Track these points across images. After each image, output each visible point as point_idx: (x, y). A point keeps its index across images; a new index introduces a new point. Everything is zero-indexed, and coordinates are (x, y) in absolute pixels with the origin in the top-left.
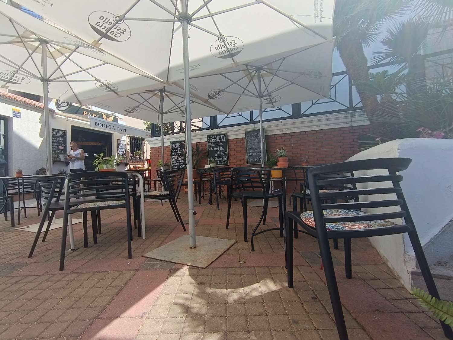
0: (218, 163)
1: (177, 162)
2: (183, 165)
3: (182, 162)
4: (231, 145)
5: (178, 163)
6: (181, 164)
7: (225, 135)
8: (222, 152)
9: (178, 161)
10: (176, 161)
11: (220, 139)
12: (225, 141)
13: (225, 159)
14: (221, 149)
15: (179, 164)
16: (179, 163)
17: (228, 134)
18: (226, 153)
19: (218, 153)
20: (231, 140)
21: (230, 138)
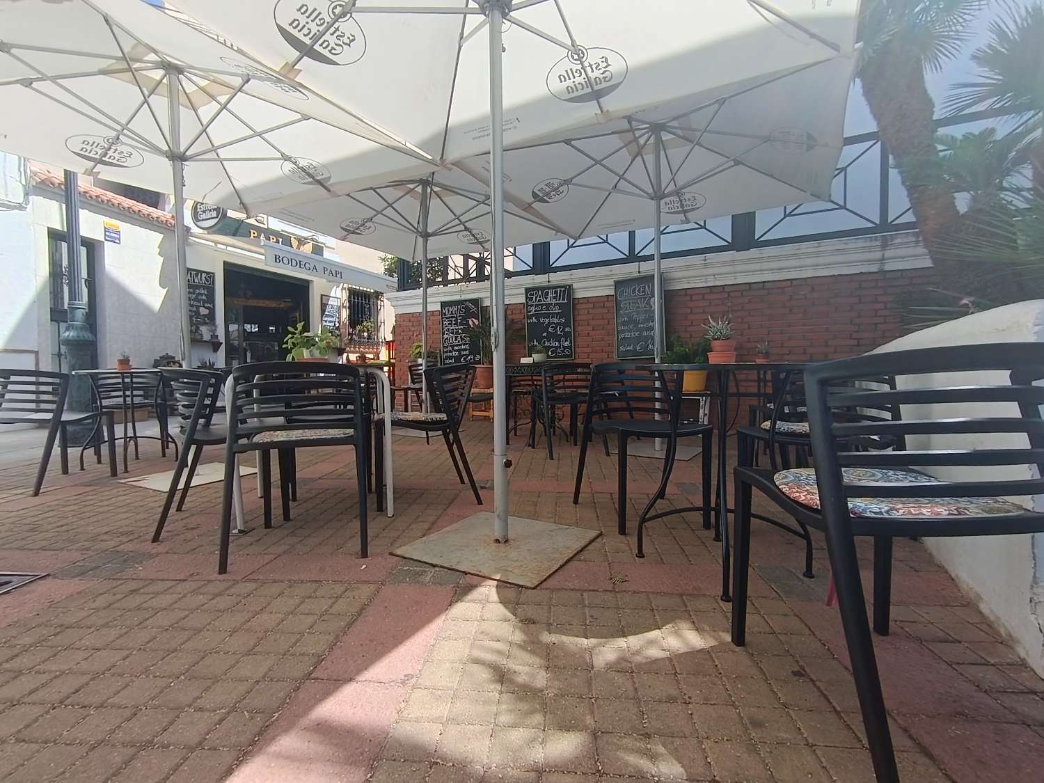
0: (550, 353)
1: (456, 348)
2: (467, 356)
3: (466, 350)
4: (582, 312)
5: (456, 351)
6: (463, 353)
7: (568, 289)
8: (560, 328)
9: (457, 345)
10: (453, 347)
11: (555, 298)
12: (566, 301)
13: (567, 344)
14: (556, 321)
15: (459, 354)
16: (459, 351)
17: (575, 286)
18: (567, 329)
19: (550, 330)
20: (581, 301)
21: (579, 295)
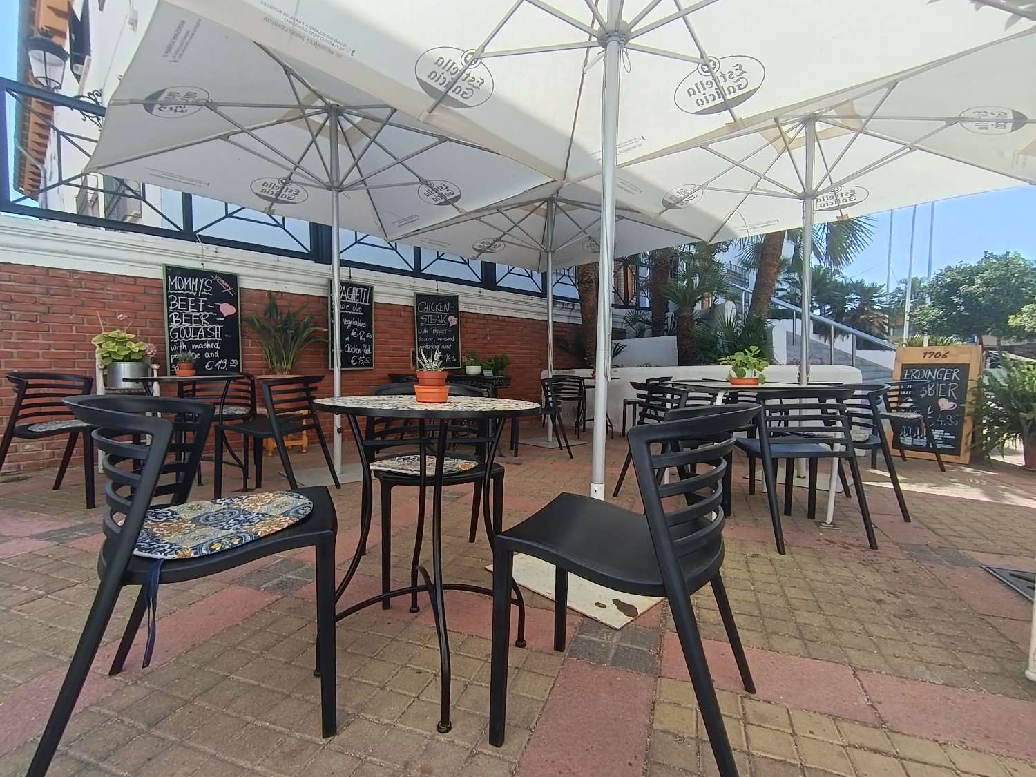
0: (352, 361)
1: (194, 346)
2: (216, 360)
3: (214, 350)
4: (379, 318)
5: (196, 351)
6: (207, 355)
7: (368, 291)
8: (362, 333)
9: (197, 343)
10: (189, 344)
11: (358, 297)
12: (368, 304)
13: (367, 351)
14: (359, 324)
15: (202, 356)
16: (202, 351)
17: (376, 289)
18: (368, 335)
19: (353, 334)
20: (378, 306)
21: (377, 299)
